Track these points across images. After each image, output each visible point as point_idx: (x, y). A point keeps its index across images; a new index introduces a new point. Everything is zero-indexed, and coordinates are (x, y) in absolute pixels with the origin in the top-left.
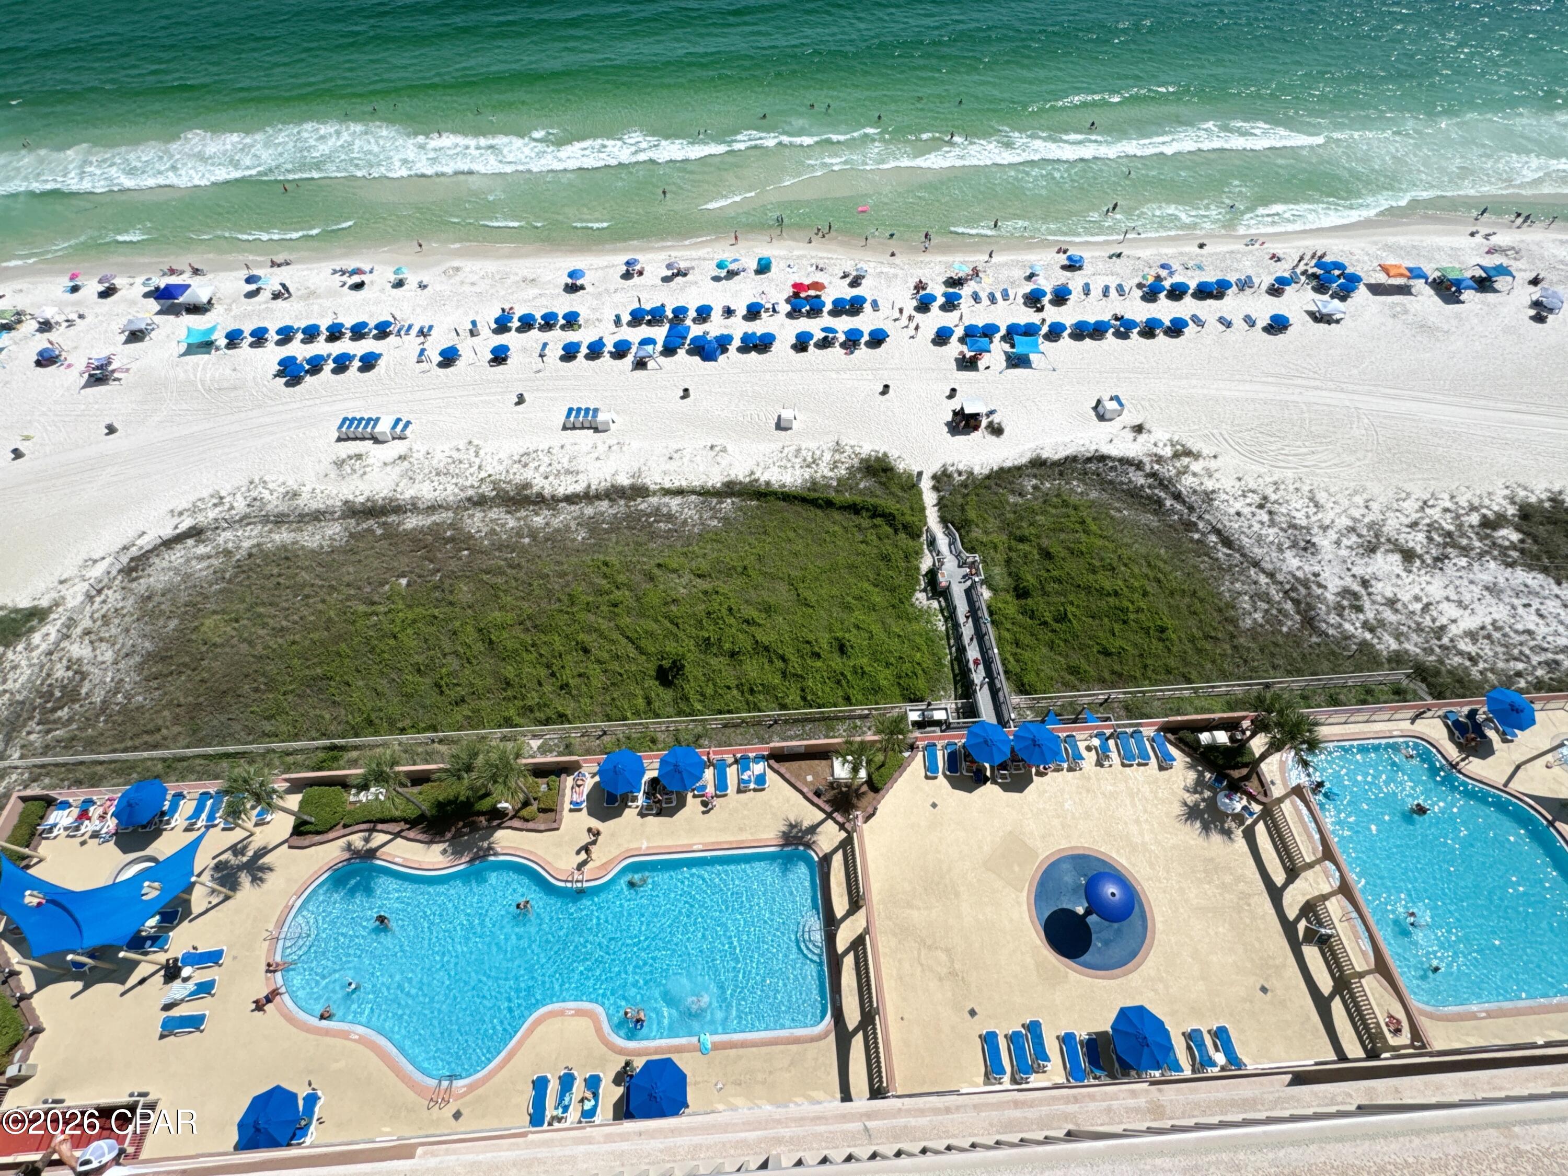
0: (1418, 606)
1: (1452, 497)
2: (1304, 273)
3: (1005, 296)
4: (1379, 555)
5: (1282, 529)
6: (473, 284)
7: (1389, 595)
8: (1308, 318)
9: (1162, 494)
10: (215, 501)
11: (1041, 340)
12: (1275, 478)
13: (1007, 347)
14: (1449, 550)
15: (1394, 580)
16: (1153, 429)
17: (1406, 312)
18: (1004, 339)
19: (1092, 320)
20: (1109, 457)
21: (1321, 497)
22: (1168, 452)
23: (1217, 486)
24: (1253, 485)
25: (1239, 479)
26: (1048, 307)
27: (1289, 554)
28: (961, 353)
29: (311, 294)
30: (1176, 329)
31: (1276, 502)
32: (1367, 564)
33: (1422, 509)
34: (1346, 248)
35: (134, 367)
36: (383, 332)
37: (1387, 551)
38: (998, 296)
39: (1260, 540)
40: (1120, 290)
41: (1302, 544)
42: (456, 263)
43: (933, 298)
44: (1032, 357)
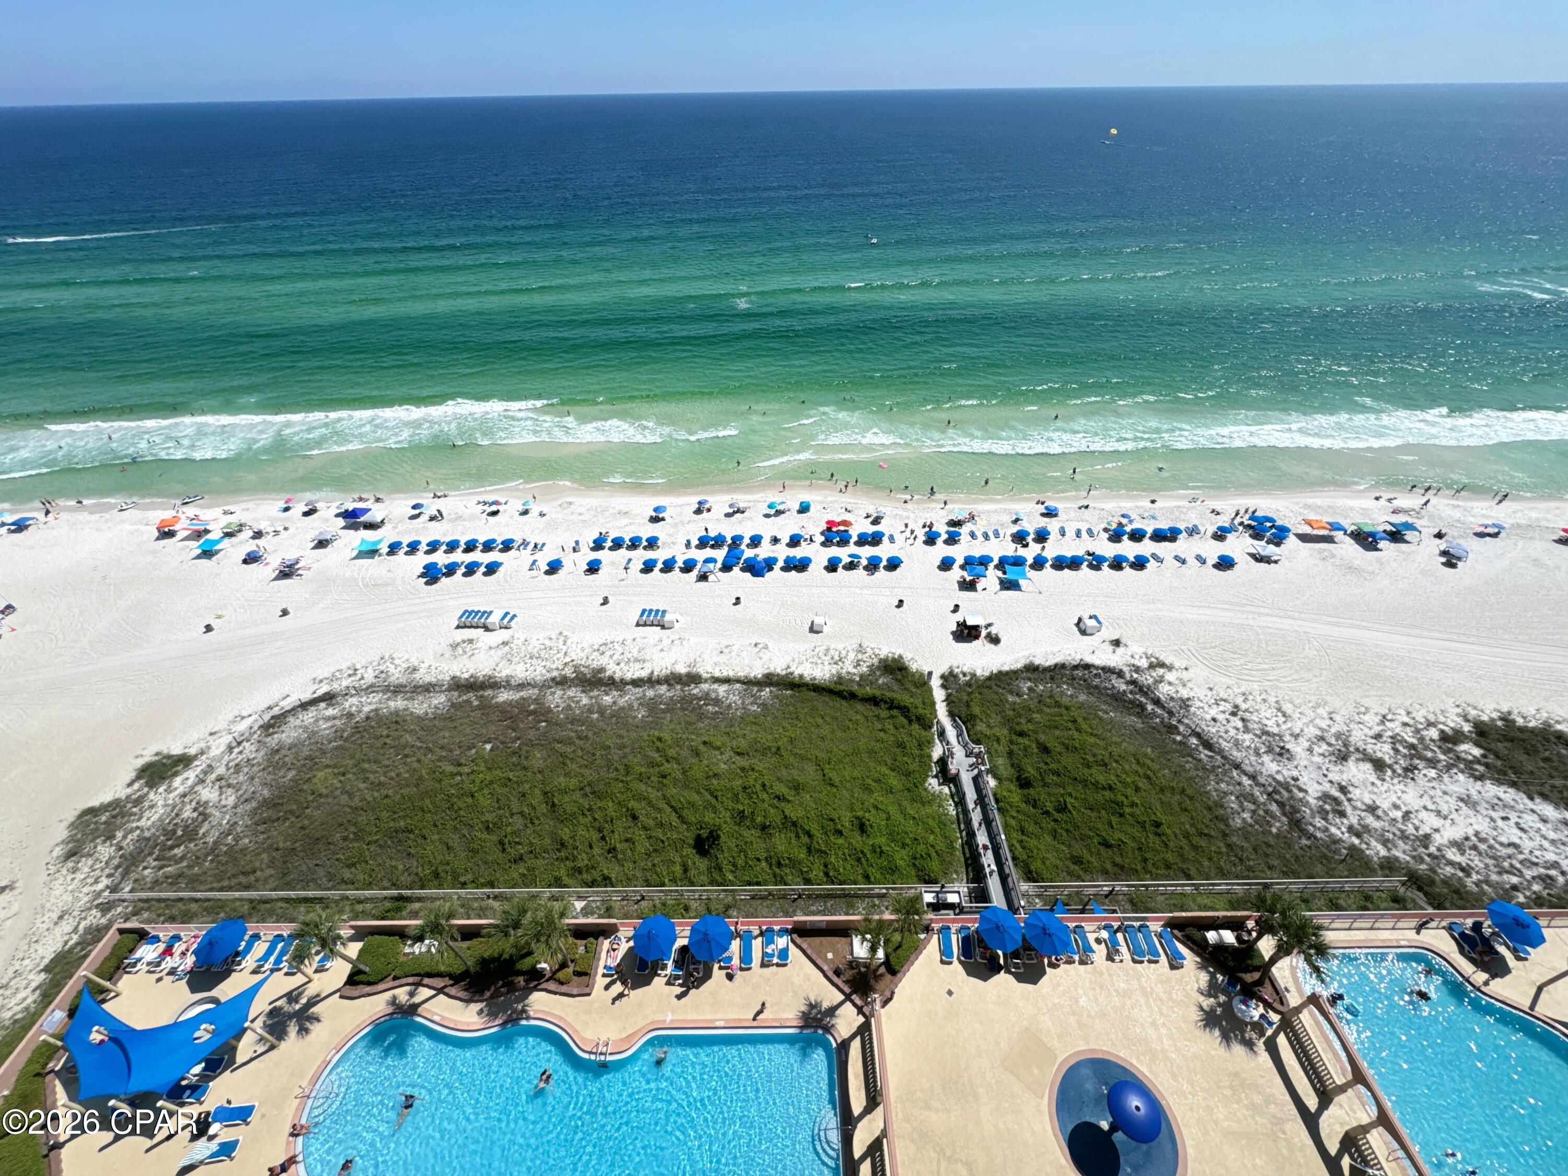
0: (1398, 814)
1: (1408, 713)
2: (1241, 524)
3: (997, 534)
4: (1351, 763)
5: (1256, 735)
6: (580, 514)
7: (1369, 802)
8: (1249, 558)
9: (1143, 699)
10: (350, 672)
11: (1027, 569)
12: (1243, 689)
13: (1000, 574)
14: (1417, 761)
15: (1370, 788)
16: (1129, 643)
17: (1333, 556)
18: (997, 567)
19: (1069, 554)
20: (1093, 666)
21: (1288, 708)
22: (1144, 663)
23: (1191, 694)
24: (1223, 695)
25: (1211, 689)
26: (1031, 544)
27: (1266, 759)
28: (962, 577)
29: (459, 518)
30: (1139, 564)
31: (1246, 710)
32: (1341, 772)
33: (1382, 723)
34: (1274, 506)
35: (315, 566)
36: (507, 546)
37: (1358, 760)
38: (991, 534)
39: (1237, 744)
40: (1090, 532)
41: (1278, 750)
42: (569, 499)
43: (939, 535)
44: (1022, 582)
